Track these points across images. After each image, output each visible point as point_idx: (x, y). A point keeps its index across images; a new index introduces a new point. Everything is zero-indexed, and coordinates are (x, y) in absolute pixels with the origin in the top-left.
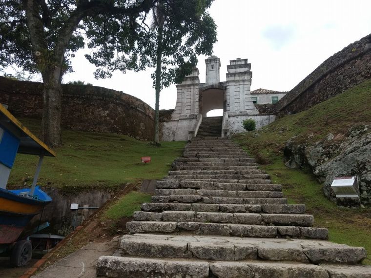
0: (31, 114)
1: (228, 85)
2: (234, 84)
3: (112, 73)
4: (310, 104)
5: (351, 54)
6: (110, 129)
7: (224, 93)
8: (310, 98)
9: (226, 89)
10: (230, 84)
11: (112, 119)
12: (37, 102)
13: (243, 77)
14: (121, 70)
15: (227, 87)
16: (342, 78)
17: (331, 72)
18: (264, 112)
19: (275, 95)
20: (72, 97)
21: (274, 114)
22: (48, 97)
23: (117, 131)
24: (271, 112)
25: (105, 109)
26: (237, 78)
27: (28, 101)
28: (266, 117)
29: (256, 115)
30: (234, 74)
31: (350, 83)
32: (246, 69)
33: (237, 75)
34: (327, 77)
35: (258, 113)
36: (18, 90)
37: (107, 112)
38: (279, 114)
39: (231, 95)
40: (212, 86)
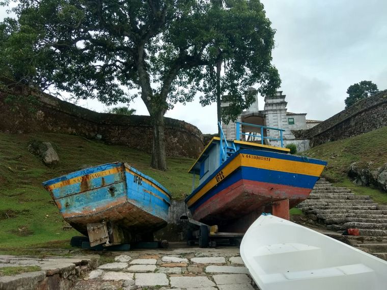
0: (117, 142)
1: (267, 113)
2: (272, 112)
3: (174, 105)
4: (347, 134)
5: (382, 99)
6: (180, 154)
7: (263, 120)
8: (347, 128)
9: (265, 117)
10: (269, 112)
11: (181, 145)
12: (120, 131)
13: (279, 107)
14: (180, 101)
15: (266, 115)
16: (376, 116)
17: (366, 110)
18: (299, 137)
19: (291, 117)
20: (148, 127)
21: (308, 139)
22: (158, 132)
23: (185, 155)
24: (305, 137)
25: (175, 137)
26: (275, 108)
27: (113, 131)
28: (301, 141)
29: (293, 140)
30: (272, 104)
31: (383, 121)
32: (281, 100)
33: (274, 105)
34: (363, 114)
35: (294, 138)
36: (103, 121)
37: (176, 139)
38: (313, 139)
39: (270, 122)
40: (253, 114)
